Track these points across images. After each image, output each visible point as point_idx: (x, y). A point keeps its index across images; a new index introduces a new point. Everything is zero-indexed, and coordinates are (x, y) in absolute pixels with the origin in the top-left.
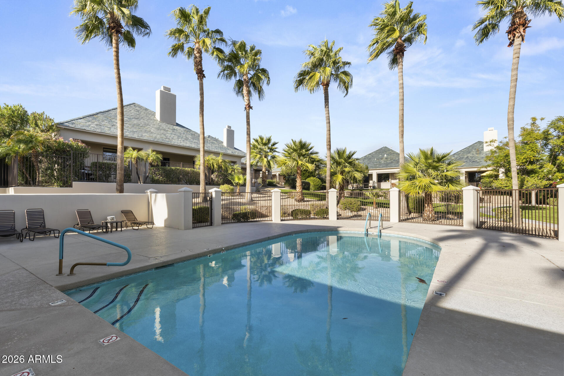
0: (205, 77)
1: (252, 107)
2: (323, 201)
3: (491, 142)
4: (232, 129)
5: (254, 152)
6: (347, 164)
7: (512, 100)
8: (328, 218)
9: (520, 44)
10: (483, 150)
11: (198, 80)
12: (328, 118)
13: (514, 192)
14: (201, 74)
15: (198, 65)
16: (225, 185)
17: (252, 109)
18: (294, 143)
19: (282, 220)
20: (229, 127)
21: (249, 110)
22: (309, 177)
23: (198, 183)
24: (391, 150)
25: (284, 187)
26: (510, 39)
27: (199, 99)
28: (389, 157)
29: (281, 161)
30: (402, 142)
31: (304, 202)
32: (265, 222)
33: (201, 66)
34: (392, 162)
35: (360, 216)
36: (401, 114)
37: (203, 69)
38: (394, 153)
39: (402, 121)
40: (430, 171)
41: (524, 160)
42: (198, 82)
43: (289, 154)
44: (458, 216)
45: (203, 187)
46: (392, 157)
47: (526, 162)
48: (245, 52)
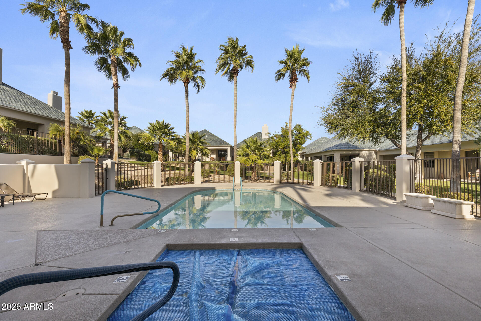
0: (72, 48)
1: (120, 86)
2: (176, 171)
3: (268, 134)
4: (59, 95)
5: (103, 125)
6: (199, 143)
7: (291, 116)
8: (194, 183)
9: (294, 89)
10: (261, 137)
11: (63, 48)
12: (188, 108)
13: (291, 164)
14: (67, 44)
15: (65, 35)
16: (85, 156)
17: (120, 88)
18: (158, 123)
19: (162, 186)
20: (55, 93)
21: (118, 89)
22: (146, 150)
23: (62, 154)
24: (210, 133)
25: (131, 159)
26: (290, 85)
27: (65, 69)
28: (209, 138)
29: (147, 137)
30: (235, 131)
31: (165, 171)
32: (149, 188)
33: (68, 36)
34: (211, 142)
35: (210, 181)
36: (235, 113)
37: (70, 40)
38: (212, 135)
39: (236, 117)
40: (256, 151)
41: (284, 146)
42: (63, 51)
43: (153, 132)
44: (264, 178)
45: (69, 159)
46: (211, 138)
47: (285, 147)
48: (116, 36)
